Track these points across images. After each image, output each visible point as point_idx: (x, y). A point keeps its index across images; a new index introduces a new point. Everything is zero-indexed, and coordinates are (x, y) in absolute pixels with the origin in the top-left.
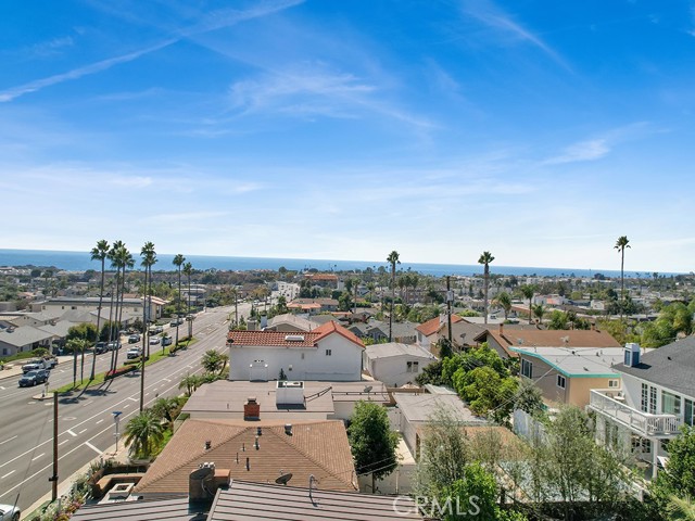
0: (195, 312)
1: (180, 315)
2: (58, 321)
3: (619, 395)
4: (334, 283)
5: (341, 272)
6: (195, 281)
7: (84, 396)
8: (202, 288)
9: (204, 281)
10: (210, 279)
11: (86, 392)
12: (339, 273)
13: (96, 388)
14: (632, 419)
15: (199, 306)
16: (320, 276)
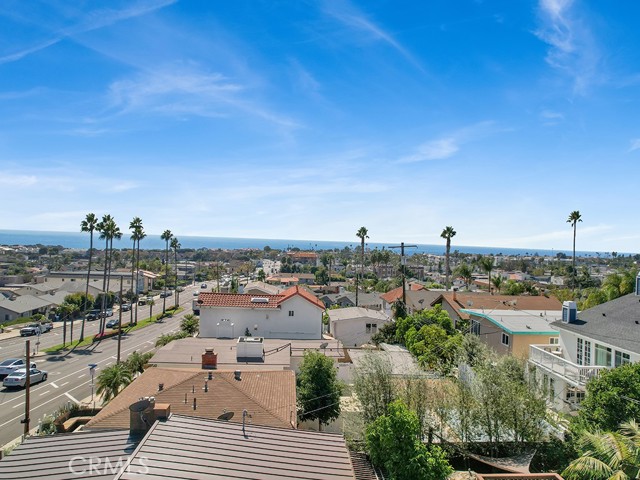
0: (184, 285)
1: (170, 287)
2: (57, 291)
3: (557, 350)
4: (314, 260)
5: (321, 251)
6: (187, 258)
7: (71, 355)
8: (192, 265)
9: (195, 259)
10: (200, 256)
11: (73, 351)
12: (319, 252)
13: (83, 348)
14: (566, 370)
15: (188, 280)
16: (300, 254)
